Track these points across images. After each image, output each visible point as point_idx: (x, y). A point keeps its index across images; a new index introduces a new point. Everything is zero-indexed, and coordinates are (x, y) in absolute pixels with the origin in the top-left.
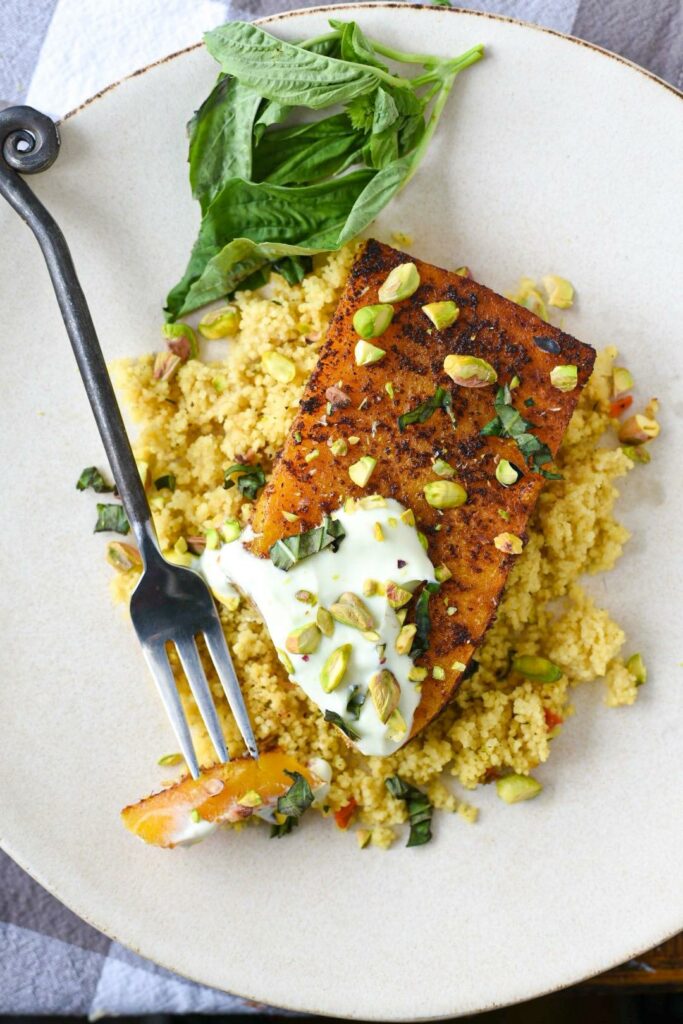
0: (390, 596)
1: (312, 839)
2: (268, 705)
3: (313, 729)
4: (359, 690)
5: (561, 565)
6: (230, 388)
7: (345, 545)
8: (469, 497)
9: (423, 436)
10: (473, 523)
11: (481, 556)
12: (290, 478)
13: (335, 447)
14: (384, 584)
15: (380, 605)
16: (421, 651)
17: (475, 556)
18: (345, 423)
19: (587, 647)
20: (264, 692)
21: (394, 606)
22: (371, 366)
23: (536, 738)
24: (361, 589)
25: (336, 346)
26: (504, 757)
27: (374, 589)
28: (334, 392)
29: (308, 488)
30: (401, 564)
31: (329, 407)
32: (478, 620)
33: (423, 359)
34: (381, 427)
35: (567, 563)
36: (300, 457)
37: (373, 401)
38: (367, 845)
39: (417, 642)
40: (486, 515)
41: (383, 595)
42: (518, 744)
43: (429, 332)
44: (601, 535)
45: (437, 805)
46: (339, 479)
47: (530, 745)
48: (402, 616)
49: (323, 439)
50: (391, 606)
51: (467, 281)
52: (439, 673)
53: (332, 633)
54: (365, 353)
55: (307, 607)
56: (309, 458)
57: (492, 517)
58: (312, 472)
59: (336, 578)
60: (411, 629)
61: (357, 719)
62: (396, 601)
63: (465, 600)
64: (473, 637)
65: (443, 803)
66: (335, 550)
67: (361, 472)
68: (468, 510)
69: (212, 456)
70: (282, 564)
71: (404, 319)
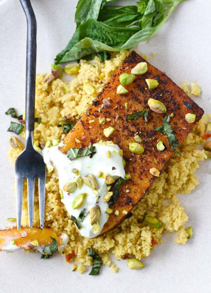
0: (106, 179)
1: (55, 263)
2: (52, 209)
3: (66, 223)
4: (85, 211)
5: (172, 187)
6: (69, 92)
7: (95, 156)
8: (145, 151)
9: (133, 125)
10: (144, 161)
11: (144, 174)
12: (82, 127)
13: (101, 120)
14: (105, 175)
15: (102, 181)
16: (112, 203)
17: (141, 173)
18: (107, 113)
19: (174, 219)
20: (52, 205)
21: (107, 183)
22: (122, 95)
23: (146, 247)
24: (97, 174)
25: (111, 85)
26: (133, 251)
27: (101, 175)
28: (106, 101)
29: (87, 133)
30: (114, 168)
31: (102, 106)
32: (136, 197)
33: (141, 98)
34: (120, 118)
35: (174, 186)
36: (87, 121)
37: (119, 108)
38: (74, 270)
39: (112, 199)
40: (149, 159)
41: (104, 178)
42: (139, 247)
43: (146, 89)
44: (189, 180)
45: (104, 262)
46: (99, 132)
47: (144, 249)
48: (109, 188)
49: (97, 116)
50: (106, 183)
51: (164, 75)
52: (117, 213)
53: (81, 187)
54: (121, 90)
55: (75, 175)
56: (90, 122)
57: (151, 161)
58: (90, 127)
59: (88, 167)
60: (111, 194)
61: (82, 221)
62: (108, 182)
63: (134, 188)
64: (133, 203)
65: (106, 262)
66: (91, 157)
67: (108, 132)
68: (143, 156)
69: (56, 114)
70: (70, 157)
71: (138, 82)
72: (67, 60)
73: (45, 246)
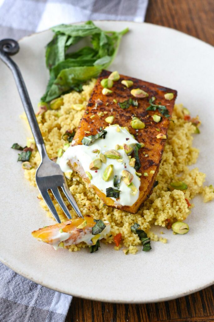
0: (125, 148)
1: (106, 253)
3: (102, 215)
5: (179, 157)
6: (62, 115)
7: (107, 136)
8: (146, 126)
9: (127, 112)
10: (148, 133)
11: (153, 141)
12: (86, 123)
13: (100, 114)
14: (122, 145)
15: (122, 152)
16: (138, 167)
17: (151, 141)
18: (101, 107)
19: (194, 178)
20: (82, 201)
21: (127, 152)
22: (108, 95)
23: (183, 204)
24: (115, 148)
25: (96, 92)
26: (173, 212)
27: (119, 148)
28: (98, 100)
29: (92, 126)
30: (127, 139)
31: (96, 105)
32: (156, 159)
33: (125, 95)
34: (114, 110)
35: (181, 156)
36: (89, 117)
37: (110, 104)
38: (127, 253)
39: (136, 163)
40: (152, 131)
41: (122, 149)
42: (177, 207)
43: (125, 88)
44: (190, 153)
46: (102, 123)
47: (182, 207)
48: (130, 157)
49: (95, 113)
52: (146, 174)
53: (106, 162)
54: (105, 91)
55: (97, 154)
56: (91, 117)
57: (154, 131)
58: (93, 121)
59: (105, 147)
60: (134, 160)
61: (119, 189)
62: (127, 150)
63: (150, 153)
64: (155, 163)
65: (153, 237)
66: (104, 138)
67: (109, 119)
68: (146, 130)
70: (86, 144)
71: (116, 86)
72: (51, 98)
73: (92, 228)
